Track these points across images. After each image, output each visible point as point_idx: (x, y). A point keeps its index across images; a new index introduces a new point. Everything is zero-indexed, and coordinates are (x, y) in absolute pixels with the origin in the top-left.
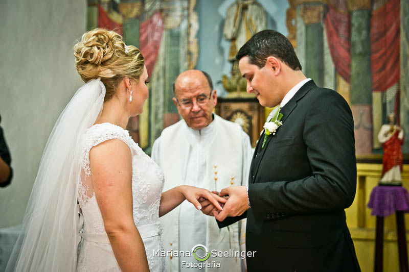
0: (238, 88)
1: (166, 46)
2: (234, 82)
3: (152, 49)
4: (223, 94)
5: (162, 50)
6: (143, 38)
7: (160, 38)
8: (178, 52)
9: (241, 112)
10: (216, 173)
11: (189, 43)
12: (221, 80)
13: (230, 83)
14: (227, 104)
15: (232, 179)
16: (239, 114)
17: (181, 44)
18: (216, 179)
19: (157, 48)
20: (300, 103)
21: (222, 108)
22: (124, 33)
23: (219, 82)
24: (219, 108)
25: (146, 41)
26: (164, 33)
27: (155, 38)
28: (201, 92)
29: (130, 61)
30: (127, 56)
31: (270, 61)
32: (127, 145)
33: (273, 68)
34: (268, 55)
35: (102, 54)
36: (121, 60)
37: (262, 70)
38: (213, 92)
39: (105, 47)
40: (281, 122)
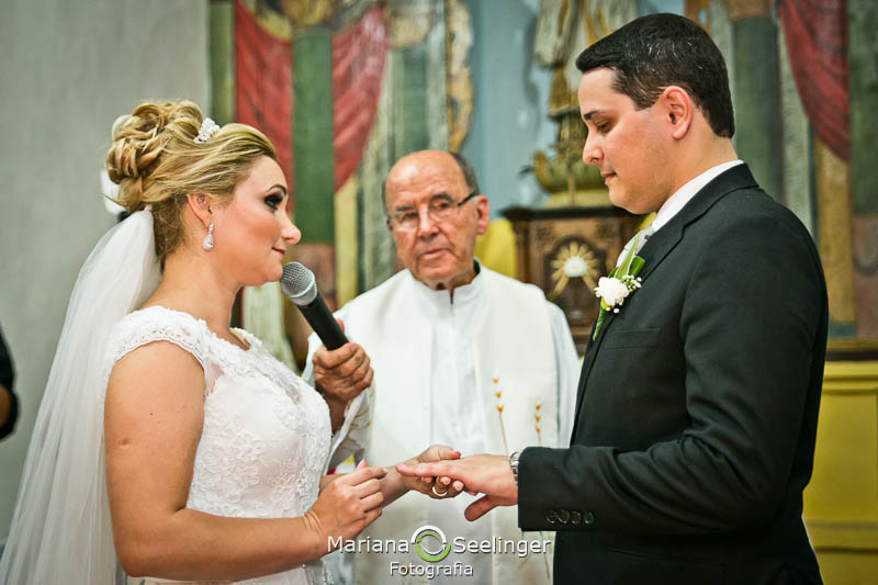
0: (571, 182)
1: (395, 89)
2: (561, 169)
3: (362, 96)
4: (538, 199)
5: (385, 99)
6: (340, 70)
7: (381, 68)
8: (424, 102)
9: (579, 240)
10: (499, 395)
11: (449, 77)
12: (532, 163)
13: (552, 171)
14: (544, 224)
15: (538, 408)
16: (574, 247)
17: (431, 83)
18: (500, 410)
19: (373, 94)
20: (690, 232)
21: (533, 233)
22: (294, 63)
23: (527, 170)
24: (526, 232)
25: (347, 79)
26: (390, 58)
27: (369, 70)
28: (439, 189)
29: (202, 157)
30: (194, 146)
31: (668, 97)
32: (191, 354)
33: (672, 115)
34: (668, 80)
35: (132, 154)
36: (174, 157)
37: (643, 113)
38: (476, 199)
39: (150, 137)
40: (639, 279)
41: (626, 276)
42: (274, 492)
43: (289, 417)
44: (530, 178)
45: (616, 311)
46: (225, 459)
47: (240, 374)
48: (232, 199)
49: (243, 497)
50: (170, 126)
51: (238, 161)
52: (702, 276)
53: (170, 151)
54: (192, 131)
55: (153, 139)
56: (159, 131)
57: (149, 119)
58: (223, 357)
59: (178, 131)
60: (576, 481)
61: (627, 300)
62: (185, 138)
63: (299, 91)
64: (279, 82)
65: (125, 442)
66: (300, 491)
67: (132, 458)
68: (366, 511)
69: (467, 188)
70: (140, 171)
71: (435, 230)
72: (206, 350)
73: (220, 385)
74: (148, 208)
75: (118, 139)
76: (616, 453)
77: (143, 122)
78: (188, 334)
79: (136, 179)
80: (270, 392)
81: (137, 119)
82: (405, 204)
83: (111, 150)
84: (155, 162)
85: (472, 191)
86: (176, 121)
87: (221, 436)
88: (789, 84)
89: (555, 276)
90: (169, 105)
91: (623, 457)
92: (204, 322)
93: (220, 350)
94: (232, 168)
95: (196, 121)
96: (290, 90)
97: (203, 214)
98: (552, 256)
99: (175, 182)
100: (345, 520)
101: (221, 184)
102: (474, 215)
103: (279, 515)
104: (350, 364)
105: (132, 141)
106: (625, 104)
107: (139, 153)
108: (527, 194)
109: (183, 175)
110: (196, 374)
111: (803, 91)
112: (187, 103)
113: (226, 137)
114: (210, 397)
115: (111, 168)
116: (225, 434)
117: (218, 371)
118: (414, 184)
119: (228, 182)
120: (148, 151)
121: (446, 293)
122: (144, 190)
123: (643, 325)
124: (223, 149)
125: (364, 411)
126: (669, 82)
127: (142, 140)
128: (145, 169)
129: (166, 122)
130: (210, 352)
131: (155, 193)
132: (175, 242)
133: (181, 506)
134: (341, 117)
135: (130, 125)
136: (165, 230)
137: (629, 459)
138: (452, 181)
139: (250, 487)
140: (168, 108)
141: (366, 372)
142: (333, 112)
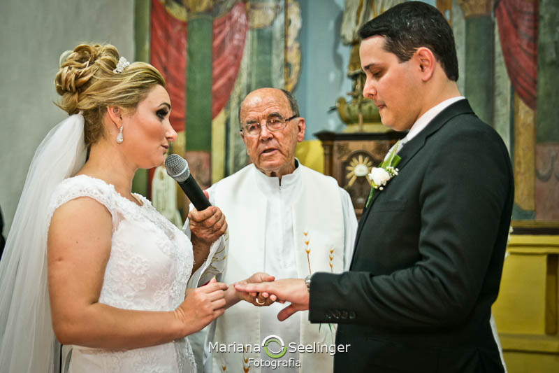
0: (360, 117)
1: (252, 55)
3: (231, 58)
4: (340, 127)
5: (245, 61)
6: (217, 42)
7: (243, 41)
8: (270, 64)
9: (364, 154)
10: (307, 243)
11: (286, 48)
12: (336, 105)
13: (349, 109)
14: (342, 143)
15: (331, 252)
16: (361, 158)
17: (275, 51)
18: (308, 252)
19: (238, 57)
20: (430, 140)
21: (335, 148)
22: (188, 37)
23: (334, 109)
24: (331, 147)
25: (221, 47)
26: (249, 34)
27: (235, 42)
28: (274, 111)
29: (118, 83)
30: (113, 75)
31: (420, 55)
32: (104, 206)
33: (422, 66)
34: (420, 43)
35: (73, 77)
36: (99, 82)
37: (404, 65)
38: (298, 119)
39: (85, 67)
40: (397, 169)
41: (389, 167)
42: (155, 294)
43: (166, 247)
44: (335, 114)
45: (381, 188)
46: (125, 273)
47: (135, 220)
48: (135, 112)
49: (136, 297)
50: (97, 61)
51: (141, 87)
52: (435, 166)
53: (97, 78)
54: (112, 65)
55: (87, 69)
56: (90, 64)
57: (84, 55)
58: (124, 208)
59: (103, 65)
60: (345, 292)
61: (389, 182)
62: (107, 70)
63: (190, 54)
64: (179, 48)
65: (60, 259)
66: (173, 295)
67: (64, 270)
68: (214, 310)
69: (291, 112)
70: (77, 88)
71: (271, 136)
72: (114, 203)
73: (122, 226)
74: (80, 113)
75: (63, 67)
76: (371, 276)
77: (80, 56)
78: (102, 193)
79: (75, 93)
80: (154, 232)
81: (76, 54)
82: (252, 119)
83: (59, 73)
84: (88, 83)
85: (295, 114)
86: (102, 58)
87: (122, 258)
88: (500, 59)
89: (349, 176)
90: (97, 46)
91: (376, 279)
92: (113, 186)
93: (123, 204)
94: (137, 92)
95: (115, 59)
96: (185, 53)
97: (117, 120)
98: (347, 163)
99: (100, 98)
100: (201, 314)
101: (129, 101)
102: (295, 129)
103: (159, 309)
104: (212, 220)
105: (73, 69)
106: (392, 59)
107: (77, 77)
108: (333, 124)
109: (105, 94)
110: (107, 218)
111: (508, 64)
112: (109, 46)
113: (134, 71)
114: (116, 233)
115: (58, 85)
116: (125, 257)
117: (121, 217)
118: (258, 107)
119: (134, 100)
120: (83, 76)
121: (277, 179)
122: (79, 101)
123: (397, 198)
124: (132, 79)
125: (221, 250)
126: (421, 44)
127: (79, 68)
128: (80, 87)
129: (96, 58)
130: (116, 204)
131: (86, 104)
132: (97, 136)
133: (95, 301)
134: (217, 71)
135: (72, 58)
136: (92, 128)
137: (380, 280)
138: (282, 106)
139: (141, 291)
140: (97, 48)
141: (222, 225)
142: (213, 68)
